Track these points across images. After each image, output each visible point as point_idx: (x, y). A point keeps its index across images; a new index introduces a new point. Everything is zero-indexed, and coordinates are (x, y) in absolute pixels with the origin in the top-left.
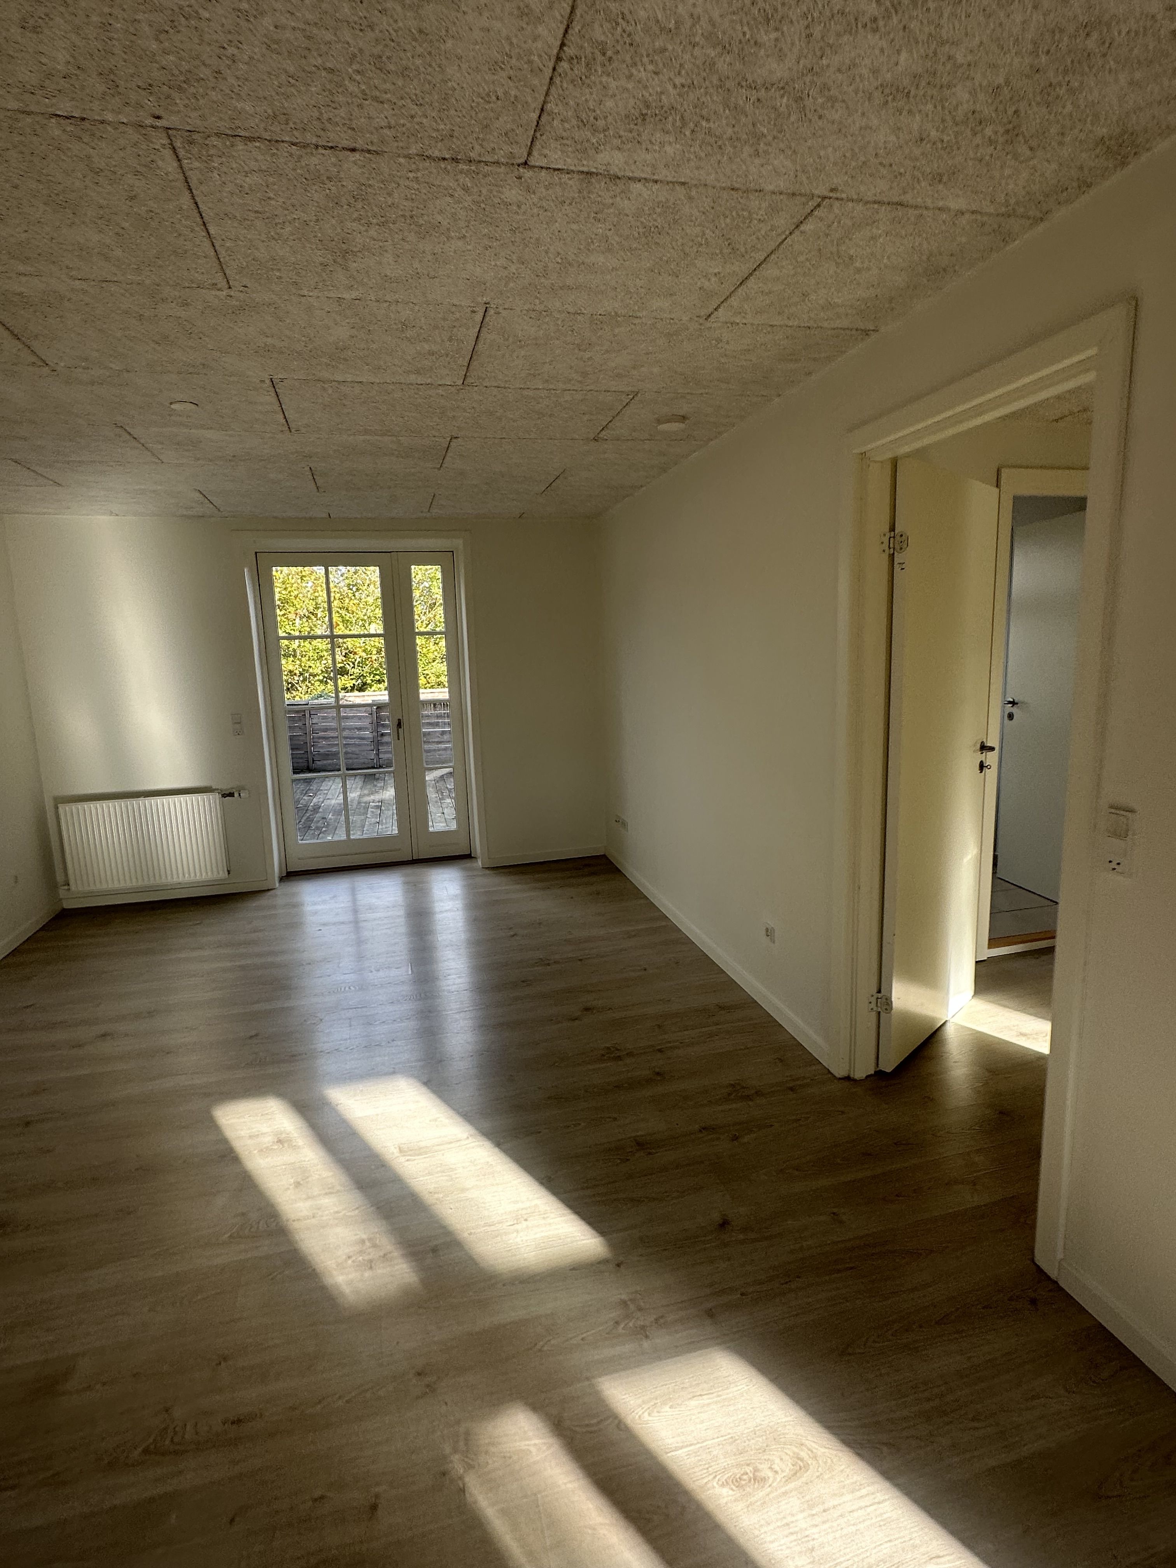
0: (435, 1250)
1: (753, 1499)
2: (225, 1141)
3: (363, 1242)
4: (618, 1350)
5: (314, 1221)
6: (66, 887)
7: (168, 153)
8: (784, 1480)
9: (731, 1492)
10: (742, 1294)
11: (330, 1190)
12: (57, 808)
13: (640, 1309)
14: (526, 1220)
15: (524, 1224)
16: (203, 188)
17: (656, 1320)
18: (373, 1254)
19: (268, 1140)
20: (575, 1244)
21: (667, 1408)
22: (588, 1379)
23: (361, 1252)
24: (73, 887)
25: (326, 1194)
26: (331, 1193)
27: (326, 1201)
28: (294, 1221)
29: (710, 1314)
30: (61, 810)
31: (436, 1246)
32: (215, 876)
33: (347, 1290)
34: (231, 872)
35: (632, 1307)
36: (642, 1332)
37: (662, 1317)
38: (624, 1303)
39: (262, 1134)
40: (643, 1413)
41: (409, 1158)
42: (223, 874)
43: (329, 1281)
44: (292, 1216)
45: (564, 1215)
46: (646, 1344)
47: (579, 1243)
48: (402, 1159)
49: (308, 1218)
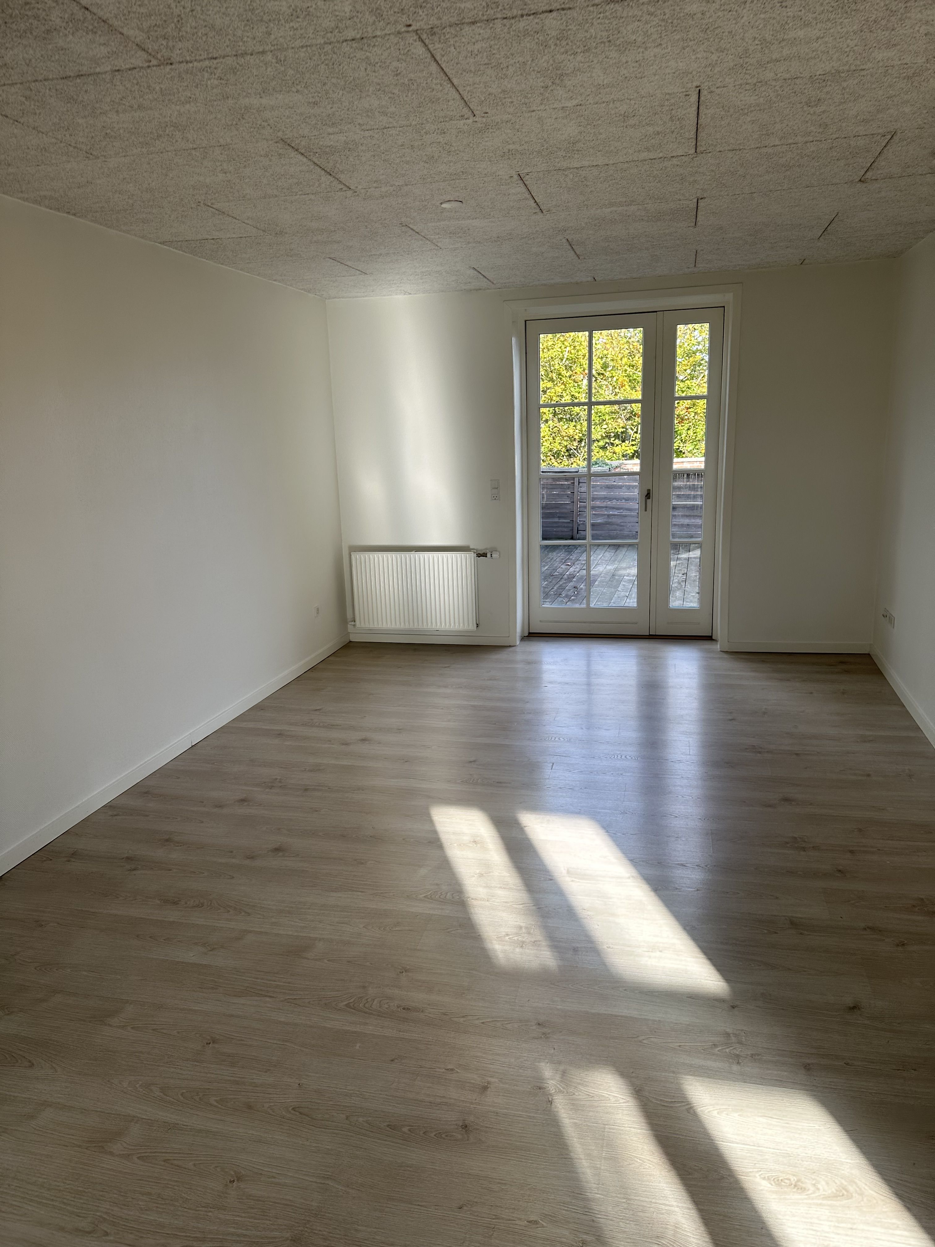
0: (575, 950)
1: (788, 1197)
2: (435, 832)
3: (521, 928)
4: (709, 1063)
5: (487, 903)
6: (353, 623)
7: (419, 43)
8: (822, 1196)
9: (770, 1185)
10: (847, 1064)
11: (504, 886)
12: (350, 556)
13: (740, 1043)
14: (661, 951)
15: (658, 954)
16: (445, 58)
17: (752, 1055)
18: (527, 938)
19: (466, 838)
20: (699, 980)
21: (736, 1115)
22: (674, 1072)
23: (517, 934)
24: (357, 623)
25: (501, 887)
26: (504, 888)
27: (500, 892)
28: (473, 899)
29: (807, 1067)
30: (353, 556)
31: (577, 948)
32: (466, 628)
33: (501, 955)
34: (480, 627)
35: (733, 1039)
36: (737, 1059)
37: (758, 1055)
38: (727, 1035)
39: (463, 833)
40: (713, 1110)
41: (574, 879)
42: (472, 627)
43: (489, 946)
44: (472, 895)
45: (697, 957)
46: (735, 1068)
47: (703, 981)
48: (568, 879)
49: (483, 900)
